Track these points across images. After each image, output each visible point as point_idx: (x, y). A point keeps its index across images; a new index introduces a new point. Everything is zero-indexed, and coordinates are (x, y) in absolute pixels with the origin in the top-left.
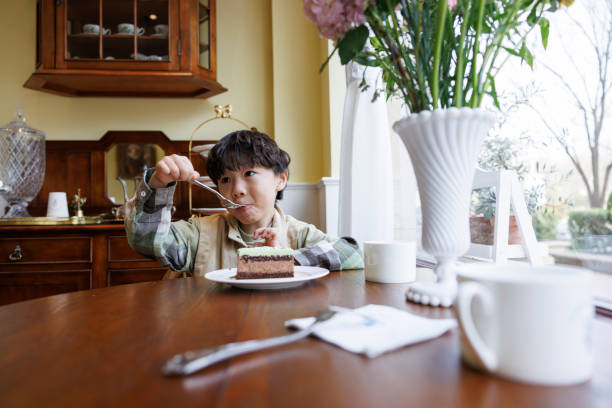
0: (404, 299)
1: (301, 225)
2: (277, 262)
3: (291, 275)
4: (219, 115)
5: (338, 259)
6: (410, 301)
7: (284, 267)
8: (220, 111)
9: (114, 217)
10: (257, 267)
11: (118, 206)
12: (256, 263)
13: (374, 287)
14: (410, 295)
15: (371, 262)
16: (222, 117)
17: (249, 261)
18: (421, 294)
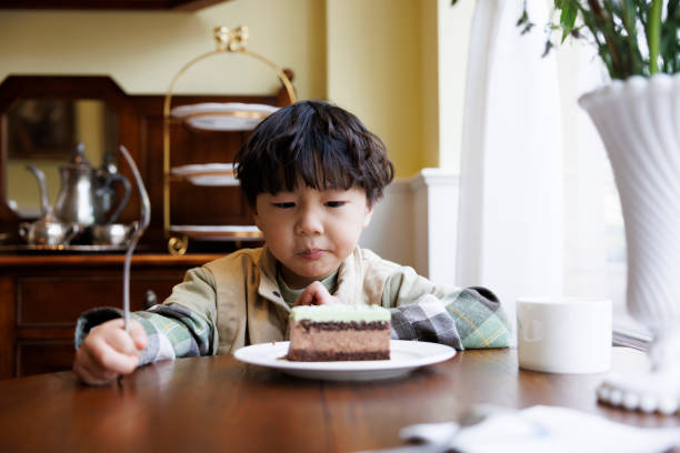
0: (592, 399)
1: (389, 269)
2: (363, 333)
3: (385, 356)
4: (223, 47)
5: (454, 329)
6: (605, 405)
7: (373, 341)
8: (225, 38)
9: (24, 241)
10: (325, 341)
11: (31, 220)
12: (323, 333)
13: (538, 380)
14: (605, 394)
15: (531, 335)
16: (229, 49)
17: (312, 330)
18: (624, 392)
